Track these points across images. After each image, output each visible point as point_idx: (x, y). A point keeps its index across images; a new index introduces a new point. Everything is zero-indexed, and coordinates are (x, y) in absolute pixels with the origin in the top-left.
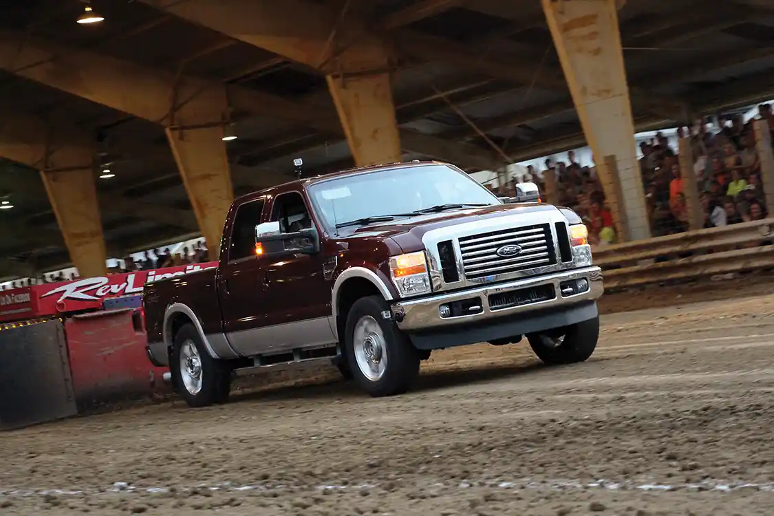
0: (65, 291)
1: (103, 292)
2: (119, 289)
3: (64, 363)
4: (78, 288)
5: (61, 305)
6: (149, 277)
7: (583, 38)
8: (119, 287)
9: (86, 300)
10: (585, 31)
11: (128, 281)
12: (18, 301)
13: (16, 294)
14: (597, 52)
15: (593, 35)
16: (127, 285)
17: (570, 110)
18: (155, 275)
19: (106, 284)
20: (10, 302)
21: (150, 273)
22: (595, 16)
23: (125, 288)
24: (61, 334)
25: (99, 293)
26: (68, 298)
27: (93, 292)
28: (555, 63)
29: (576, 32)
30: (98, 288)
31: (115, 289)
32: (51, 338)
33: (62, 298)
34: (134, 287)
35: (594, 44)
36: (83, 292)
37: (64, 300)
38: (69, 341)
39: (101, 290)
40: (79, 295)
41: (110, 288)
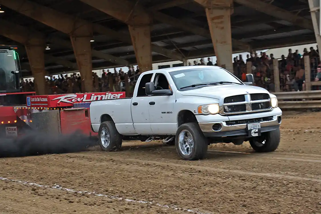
0: (61, 99)
1: (75, 100)
2: (81, 100)
3: (59, 127)
4: (66, 98)
5: (59, 104)
6: (92, 96)
7: (218, 23)
8: (80, 99)
9: (68, 103)
10: (219, 21)
11: (84, 97)
12: (42, 101)
13: (41, 98)
14: (222, 28)
15: (222, 22)
16: (84, 98)
17: (211, 44)
18: (94, 96)
19: (76, 97)
20: (39, 100)
21: (93, 95)
22: (223, 16)
23: (83, 100)
24: (59, 116)
25: (73, 100)
26: (61, 101)
27: (71, 100)
28: (207, 28)
29: (216, 21)
30: (73, 99)
31: (79, 100)
32: (55, 117)
33: (60, 101)
34: (86, 99)
35: (222, 25)
36: (67, 100)
37: (60, 102)
38: (61, 119)
39: (74, 99)
40: (66, 101)
41: (77, 99)
